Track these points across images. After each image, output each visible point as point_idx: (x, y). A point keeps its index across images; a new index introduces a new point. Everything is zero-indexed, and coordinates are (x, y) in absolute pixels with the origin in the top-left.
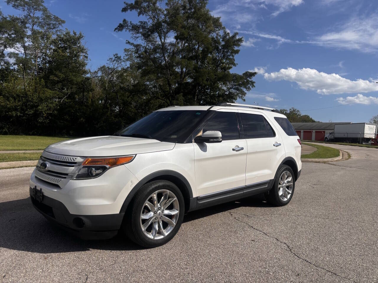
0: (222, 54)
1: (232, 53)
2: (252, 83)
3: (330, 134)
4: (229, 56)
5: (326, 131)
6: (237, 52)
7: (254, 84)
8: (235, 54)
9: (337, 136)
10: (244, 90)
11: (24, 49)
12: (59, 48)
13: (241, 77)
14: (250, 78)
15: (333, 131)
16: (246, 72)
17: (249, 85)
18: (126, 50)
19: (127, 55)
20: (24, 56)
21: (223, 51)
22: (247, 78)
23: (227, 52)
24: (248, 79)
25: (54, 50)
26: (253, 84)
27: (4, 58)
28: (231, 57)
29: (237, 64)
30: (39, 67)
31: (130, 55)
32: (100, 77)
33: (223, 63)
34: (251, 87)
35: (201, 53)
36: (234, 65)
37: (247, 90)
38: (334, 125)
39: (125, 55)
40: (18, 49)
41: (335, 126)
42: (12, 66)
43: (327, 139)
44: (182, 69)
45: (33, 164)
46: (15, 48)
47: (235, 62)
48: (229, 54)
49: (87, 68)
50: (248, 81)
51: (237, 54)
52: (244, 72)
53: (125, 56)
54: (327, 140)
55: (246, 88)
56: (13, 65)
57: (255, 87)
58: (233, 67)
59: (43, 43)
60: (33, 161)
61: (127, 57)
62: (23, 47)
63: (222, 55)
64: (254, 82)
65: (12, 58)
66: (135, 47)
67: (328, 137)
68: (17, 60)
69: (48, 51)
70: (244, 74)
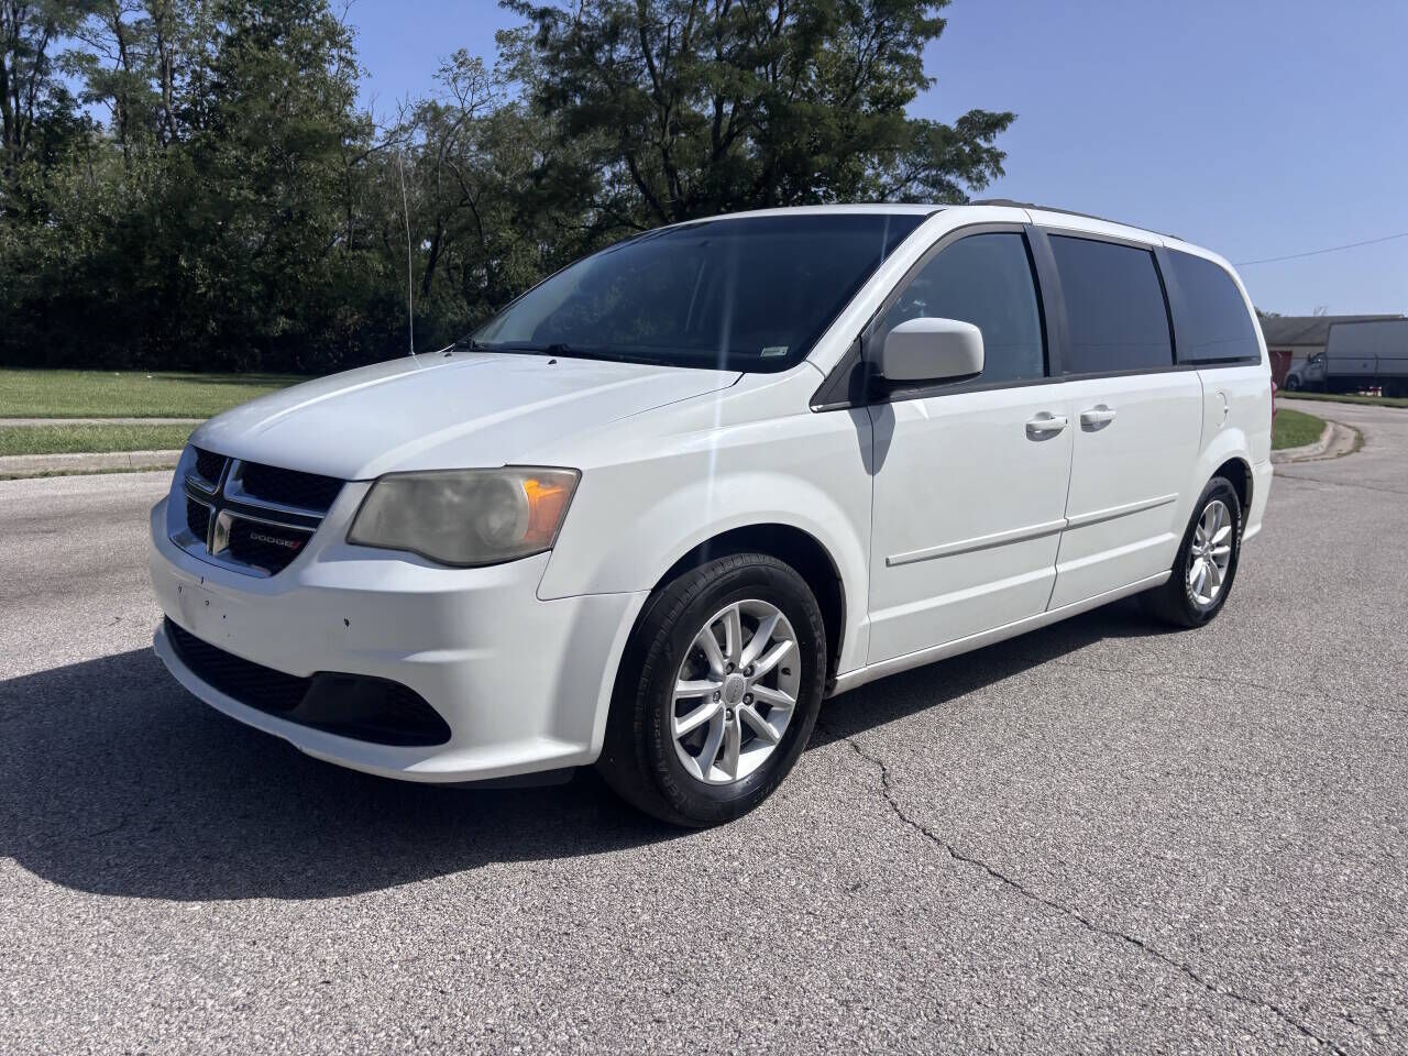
0: (873, 37)
1: (913, 33)
2: (996, 157)
3: (1311, 360)
4: (904, 45)
5: (1296, 351)
6: (935, 29)
7: (1003, 164)
8: (927, 38)
9: (1335, 368)
10: (963, 185)
11: (117, 39)
12: (246, 31)
13: (946, 136)
14: (987, 140)
15: (1322, 350)
16: (973, 113)
17: (982, 167)
18: (502, 38)
19: (509, 58)
20: (121, 67)
21: (878, 27)
22: (975, 137)
23: (893, 31)
24: (978, 140)
25: (230, 41)
26: (998, 161)
27: (46, 74)
28: (911, 51)
29: (934, 80)
30: (182, 108)
31: (521, 54)
32: (421, 150)
33: (879, 78)
34: (987, 173)
35: (794, 38)
36: (924, 84)
37: (975, 189)
38: (1326, 326)
39: (502, 55)
40: (94, 41)
41: (1330, 328)
42: (79, 107)
43: (1297, 381)
44: (718, 105)
45: (98, 464)
46: (82, 37)
47: (926, 73)
48: (902, 38)
49: (358, 109)
50: (976, 149)
51: (933, 39)
52: (964, 113)
53: (501, 59)
54: (1295, 385)
55: (970, 179)
56: (80, 101)
57: (1003, 173)
58: (919, 92)
59: (189, 14)
60: (97, 455)
61: (512, 65)
62: (114, 32)
63: (875, 44)
64: (1002, 155)
65: (76, 75)
66: (535, 19)
67: (1299, 375)
68: (94, 83)
69: (209, 46)
70: (961, 122)
